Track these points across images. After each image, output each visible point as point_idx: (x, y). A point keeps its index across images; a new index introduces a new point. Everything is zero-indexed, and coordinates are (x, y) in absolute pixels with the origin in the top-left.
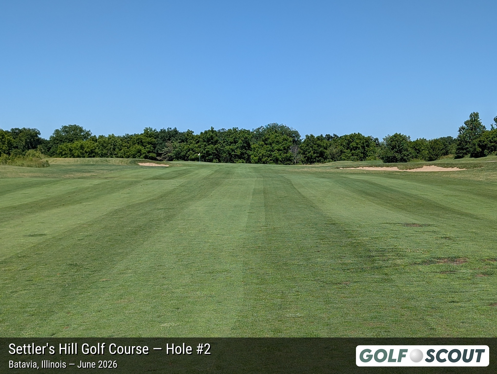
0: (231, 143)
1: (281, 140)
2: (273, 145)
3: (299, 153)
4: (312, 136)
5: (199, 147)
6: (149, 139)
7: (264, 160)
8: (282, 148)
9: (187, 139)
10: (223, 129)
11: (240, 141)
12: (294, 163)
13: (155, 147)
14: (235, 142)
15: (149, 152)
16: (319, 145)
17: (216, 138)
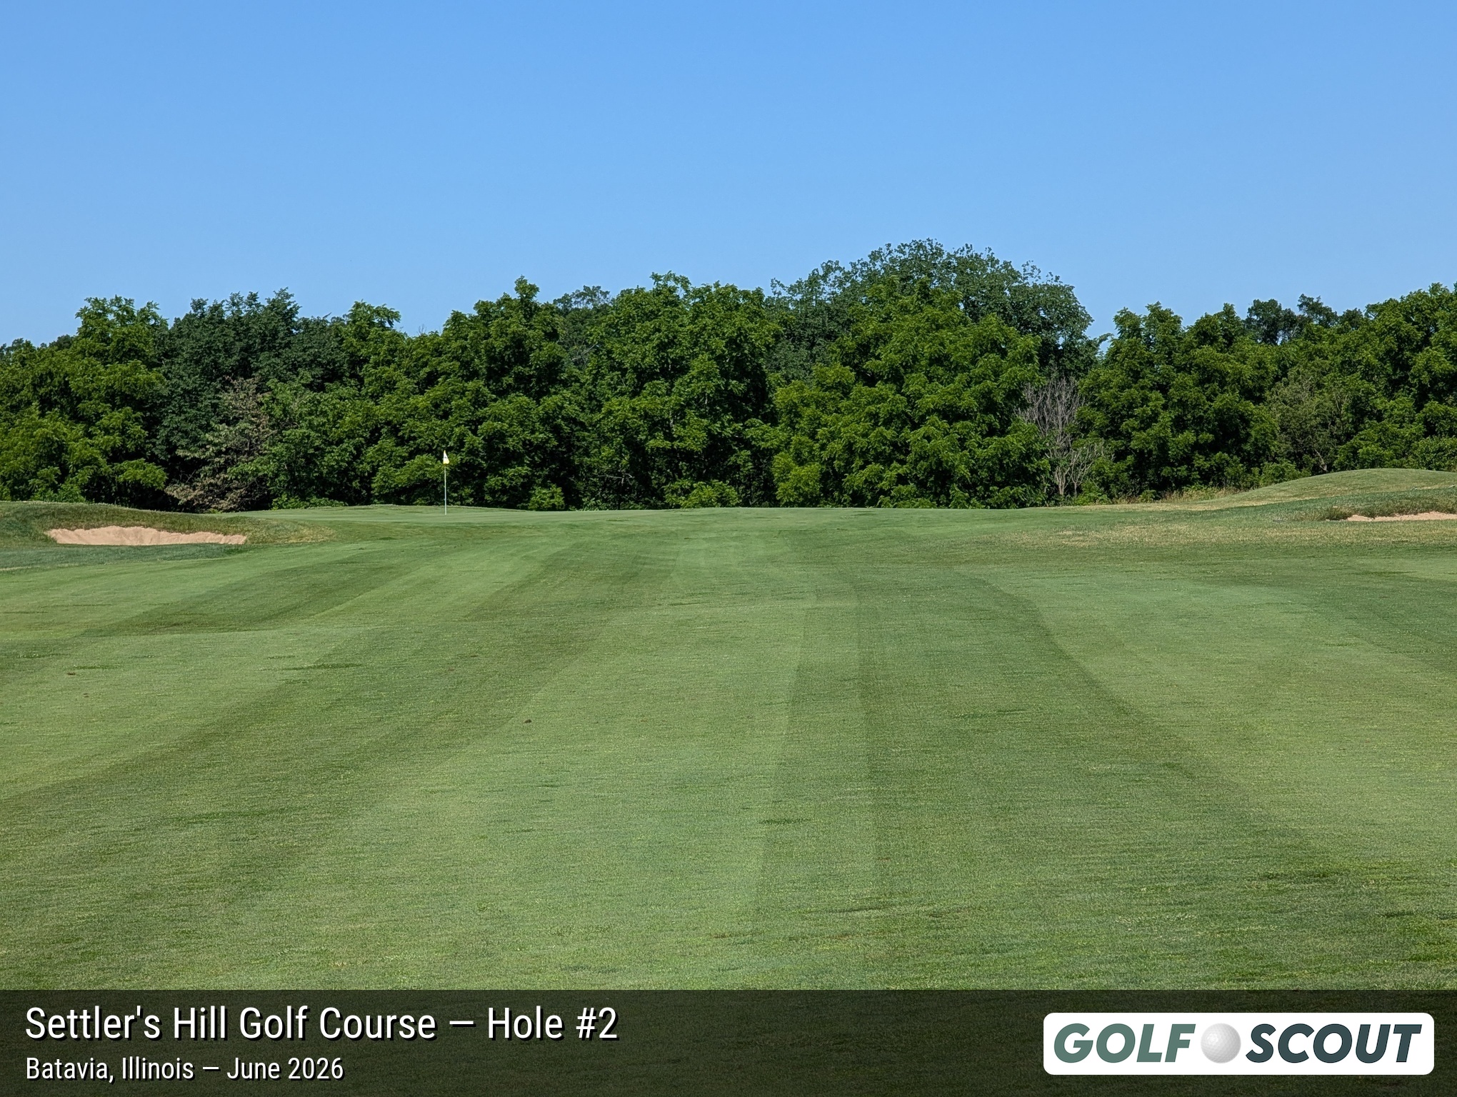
0: (644, 376)
1: (959, 353)
2: (915, 382)
3: (1085, 427)
4: (1160, 316)
5: (441, 410)
6: (113, 375)
7: (857, 479)
8: (968, 400)
9: (357, 362)
10: (589, 293)
11: (701, 362)
12: (1052, 497)
13: (151, 424)
14: (674, 370)
15: (116, 455)
16: (1209, 376)
17: (549, 349)
